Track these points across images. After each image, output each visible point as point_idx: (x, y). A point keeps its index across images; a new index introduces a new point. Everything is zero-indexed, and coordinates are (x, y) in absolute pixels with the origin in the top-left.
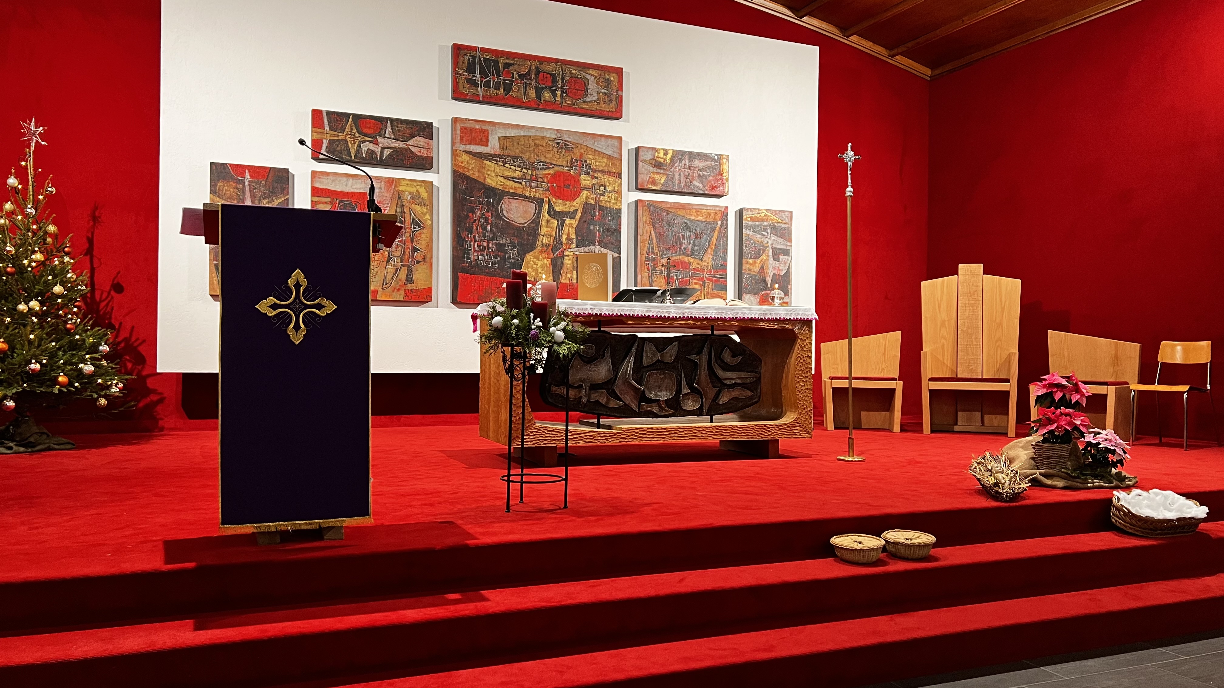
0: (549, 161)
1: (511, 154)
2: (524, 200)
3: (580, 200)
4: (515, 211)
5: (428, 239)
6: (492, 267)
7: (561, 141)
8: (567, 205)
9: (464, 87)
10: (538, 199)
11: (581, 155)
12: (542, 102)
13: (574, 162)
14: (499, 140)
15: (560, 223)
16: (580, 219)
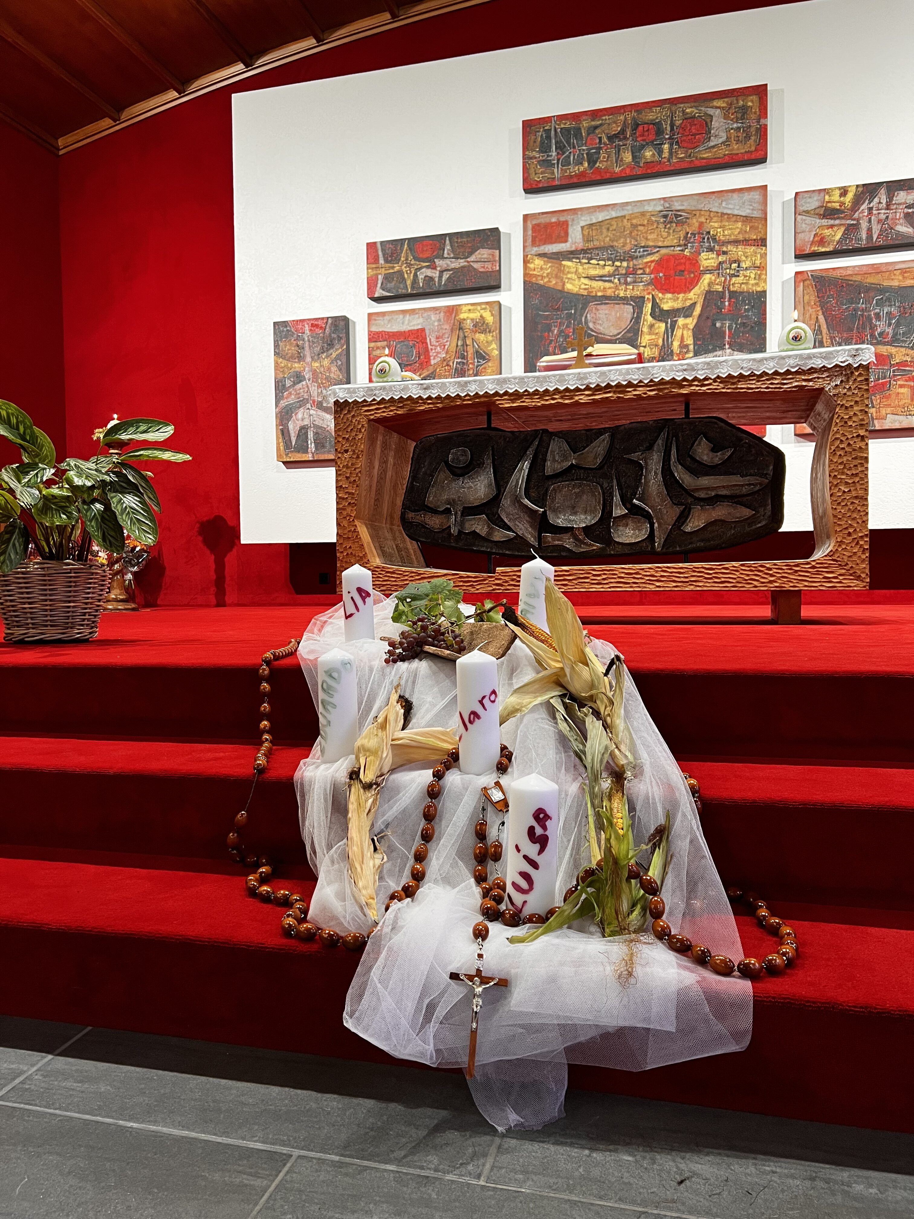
0: (651, 244)
1: (599, 246)
2: (617, 304)
3: (700, 288)
4: (605, 320)
7: (670, 213)
8: (680, 299)
9: (536, 174)
10: (637, 297)
11: (701, 224)
12: (642, 165)
13: (690, 238)
14: (582, 230)
15: (669, 325)
16: (700, 316)
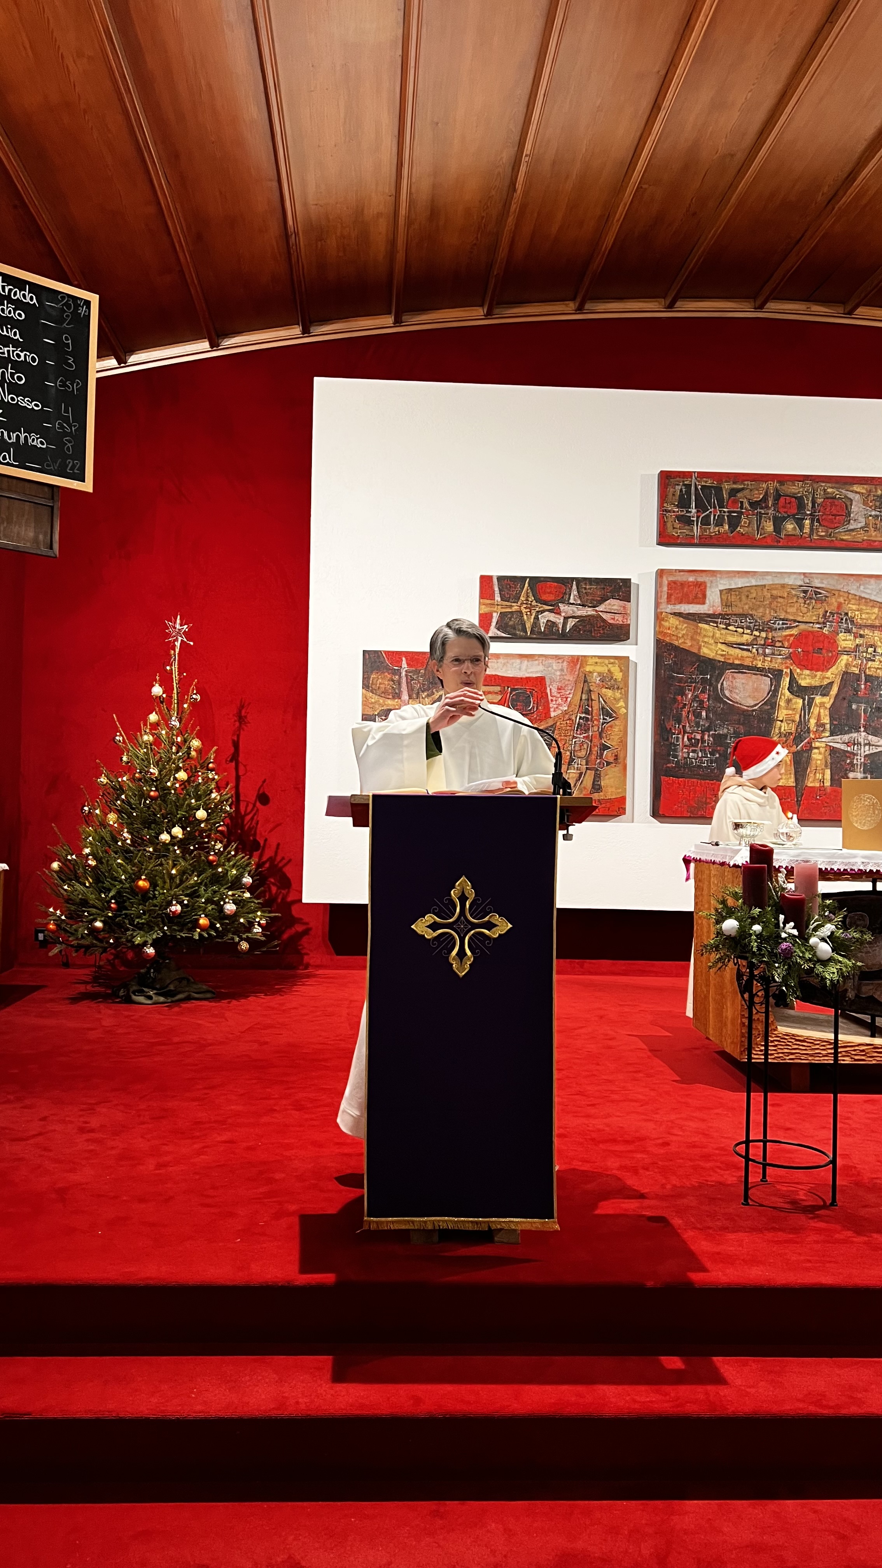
0: (790, 617)
1: (737, 612)
2: (754, 674)
3: (837, 669)
4: (742, 690)
5: (622, 734)
6: (708, 767)
7: (810, 589)
8: (818, 677)
9: (674, 528)
10: (775, 670)
11: (840, 605)
12: (783, 536)
13: (829, 616)
14: (721, 594)
15: (806, 702)
16: (837, 695)
